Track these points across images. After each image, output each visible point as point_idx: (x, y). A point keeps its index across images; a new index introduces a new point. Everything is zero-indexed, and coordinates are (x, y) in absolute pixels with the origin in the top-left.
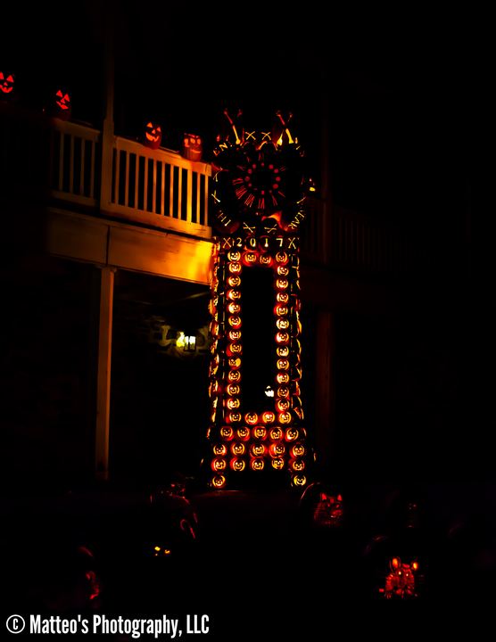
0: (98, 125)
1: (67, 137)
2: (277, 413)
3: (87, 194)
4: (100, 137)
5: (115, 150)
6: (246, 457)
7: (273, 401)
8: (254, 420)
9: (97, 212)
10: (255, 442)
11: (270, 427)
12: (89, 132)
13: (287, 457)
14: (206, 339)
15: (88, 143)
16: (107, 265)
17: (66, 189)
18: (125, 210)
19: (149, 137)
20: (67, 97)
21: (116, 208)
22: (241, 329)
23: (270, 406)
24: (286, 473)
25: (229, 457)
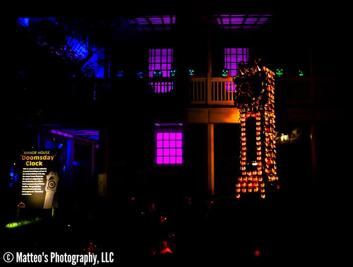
0: (206, 76)
1: (195, 83)
2: (257, 171)
3: (203, 100)
4: (207, 79)
5: (212, 83)
6: (247, 188)
7: (256, 167)
8: (250, 174)
9: (206, 106)
10: (249, 182)
11: (254, 176)
12: (202, 79)
13: (259, 187)
15: (203, 83)
16: (209, 123)
17: (196, 100)
18: (218, 102)
20: (193, 71)
21: (214, 102)
22: (246, 142)
23: (255, 168)
24: (259, 193)
25: (241, 188)
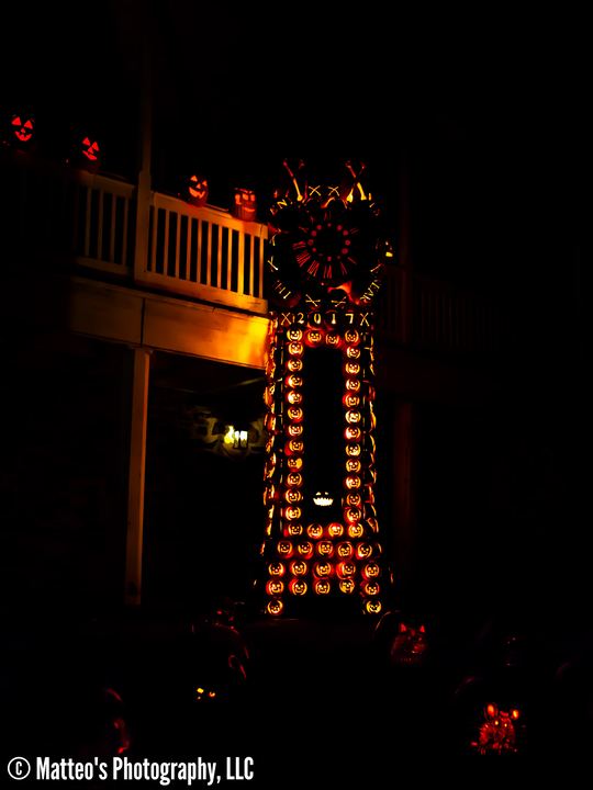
0: (134, 180)
2: (346, 525)
3: (118, 261)
4: (135, 192)
5: (152, 208)
6: (308, 579)
8: (318, 534)
9: (130, 282)
10: (319, 560)
11: (338, 541)
12: (121, 187)
13: (358, 578)
14: (260, 433)
15: (121, 200)
16: (141, 345)
17: (93, 254)
19: (193, 193)
20: (95, 146)
21: (152, 277)
22: (303, 422)
24: (358, 598)
25: (287, 578)
